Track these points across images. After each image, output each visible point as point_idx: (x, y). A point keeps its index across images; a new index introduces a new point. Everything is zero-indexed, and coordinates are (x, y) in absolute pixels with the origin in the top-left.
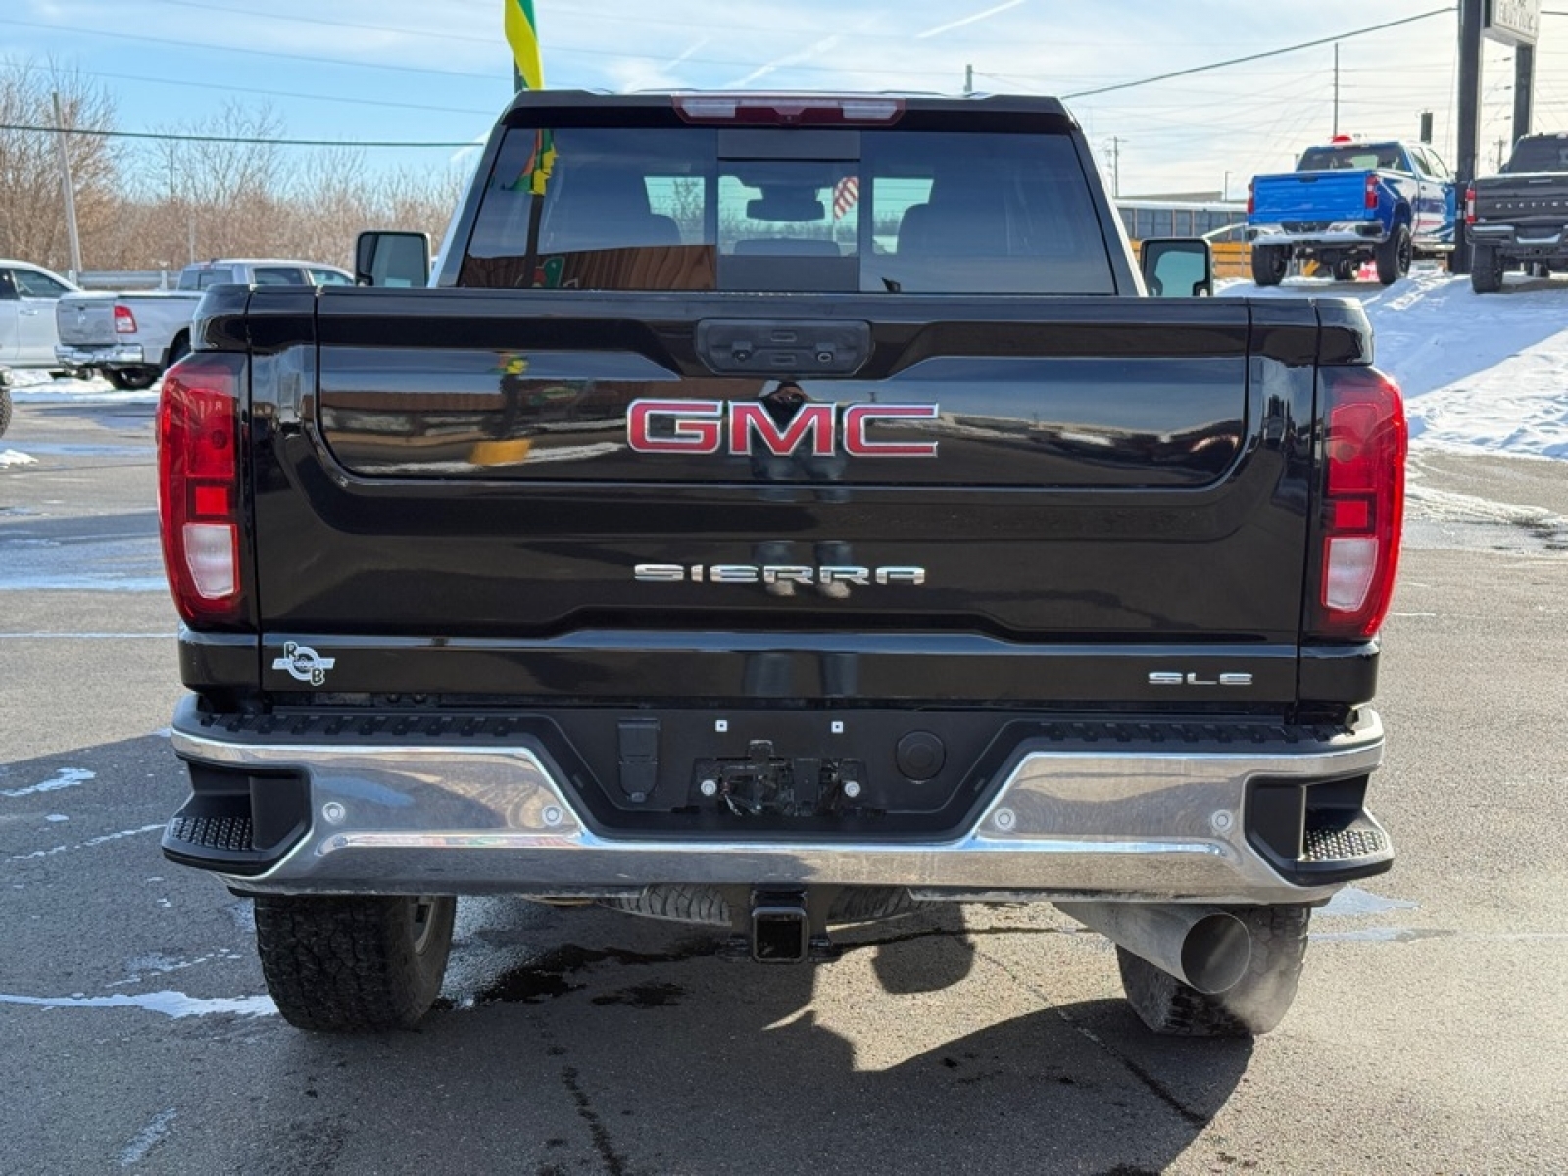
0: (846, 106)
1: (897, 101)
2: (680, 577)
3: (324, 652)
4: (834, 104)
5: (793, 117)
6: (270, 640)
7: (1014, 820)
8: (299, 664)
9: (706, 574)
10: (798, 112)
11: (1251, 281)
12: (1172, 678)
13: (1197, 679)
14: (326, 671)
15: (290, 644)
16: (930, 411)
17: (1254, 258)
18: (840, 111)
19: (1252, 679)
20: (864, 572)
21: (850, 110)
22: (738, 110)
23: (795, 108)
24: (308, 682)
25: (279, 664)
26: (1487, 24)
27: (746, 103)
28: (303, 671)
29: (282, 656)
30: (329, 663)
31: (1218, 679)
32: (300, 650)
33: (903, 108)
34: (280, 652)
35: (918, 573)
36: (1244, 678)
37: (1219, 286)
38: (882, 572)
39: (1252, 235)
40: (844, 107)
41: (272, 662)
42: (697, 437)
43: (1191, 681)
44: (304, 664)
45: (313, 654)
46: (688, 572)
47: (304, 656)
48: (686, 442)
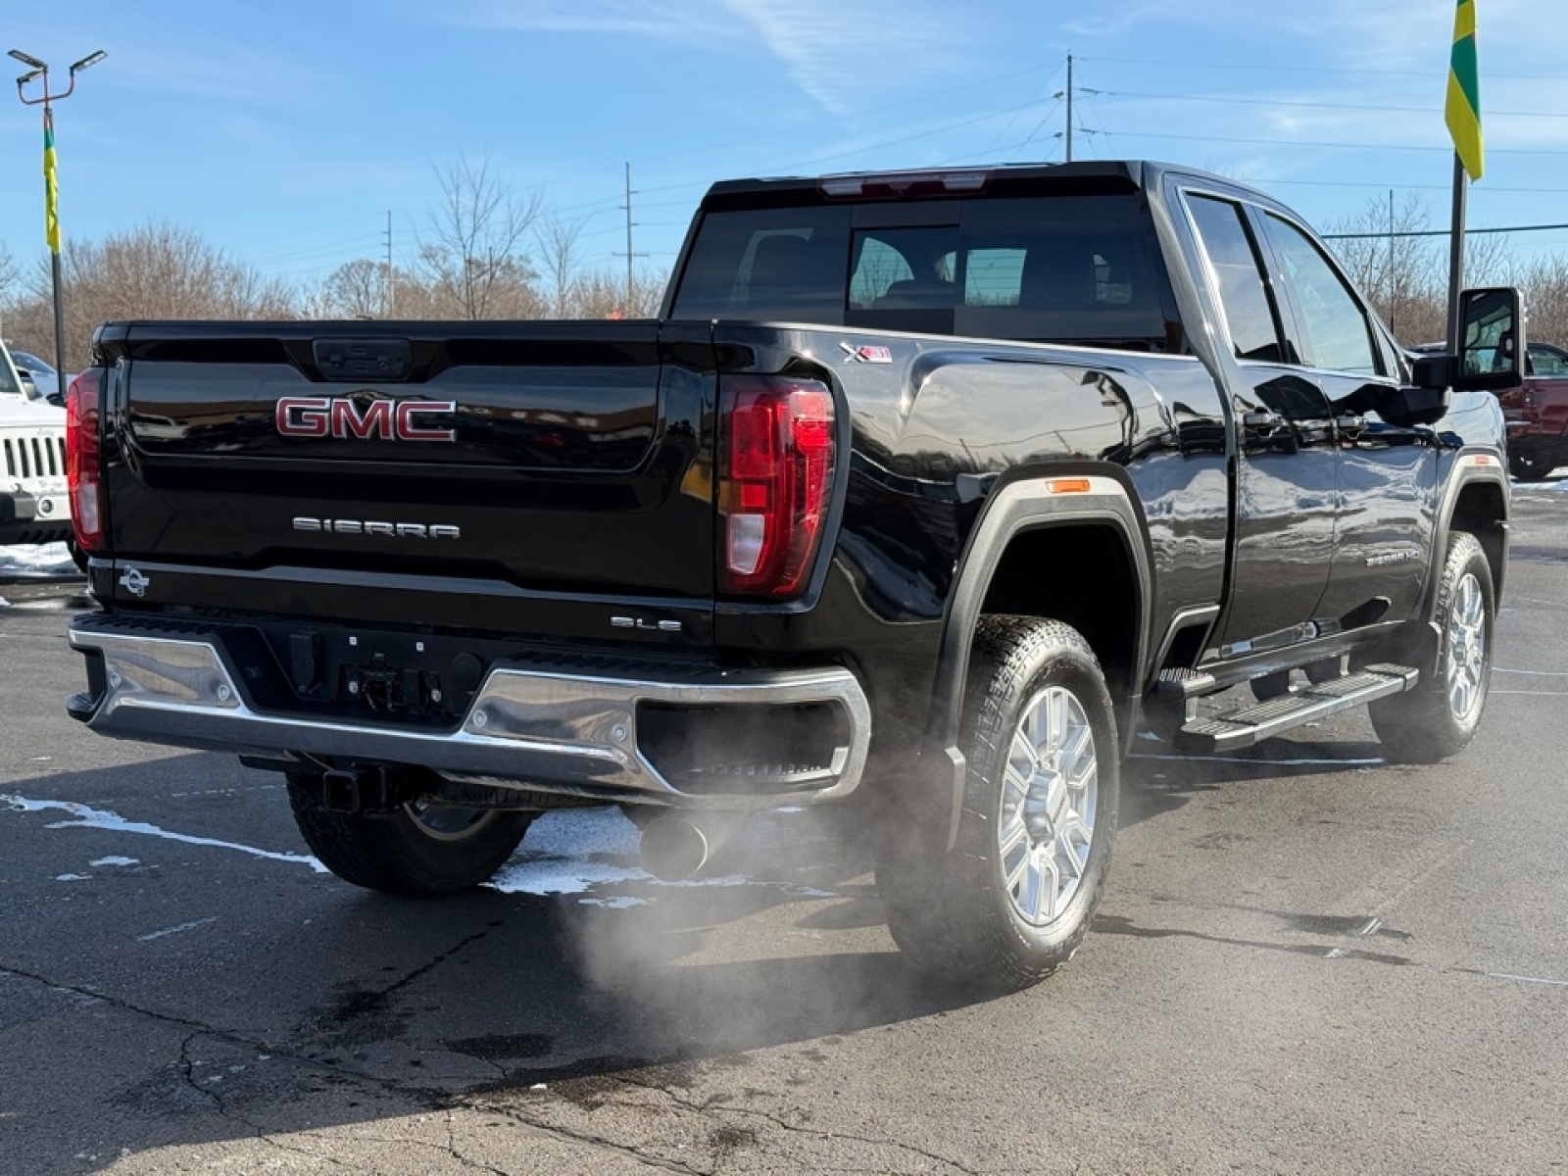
0: (946, 180)
1: (988, 172)
2: (318, 527)
3: (144, 573)
4: (936, 178)
5: (904, 191)
6: (120, 564)
7: (486, 717)
8: (132, 581)
9: (333, 524)
10: (906, 187)
12: (627, 621)
13: (643, 624)
14: (146, 587)
16: (448, 407)
18: (941, 184)
19: (681, 627)
20: (422, 527)
21: (949, 183)
22: (863, 187)
23: (905, 183)
24: (135, 595)
25: (123, 581)
27: (870, 182)
28: (133, 586)
29: (124, 575)
30: (145, 581)
31: (657, 625)
32: (133, 571)
33: (991, 177)
34: (123, 573)
35: (454, 529)
36: (676, 625)
38: (434, 528)
40: (944, 180)
41: (119, 579)
42: (313, 424)
43: (640, 625)
44: (135, 581)
45: (139, 574)
46: (322, 523)
47: (134, 576)
48: (308, 428)
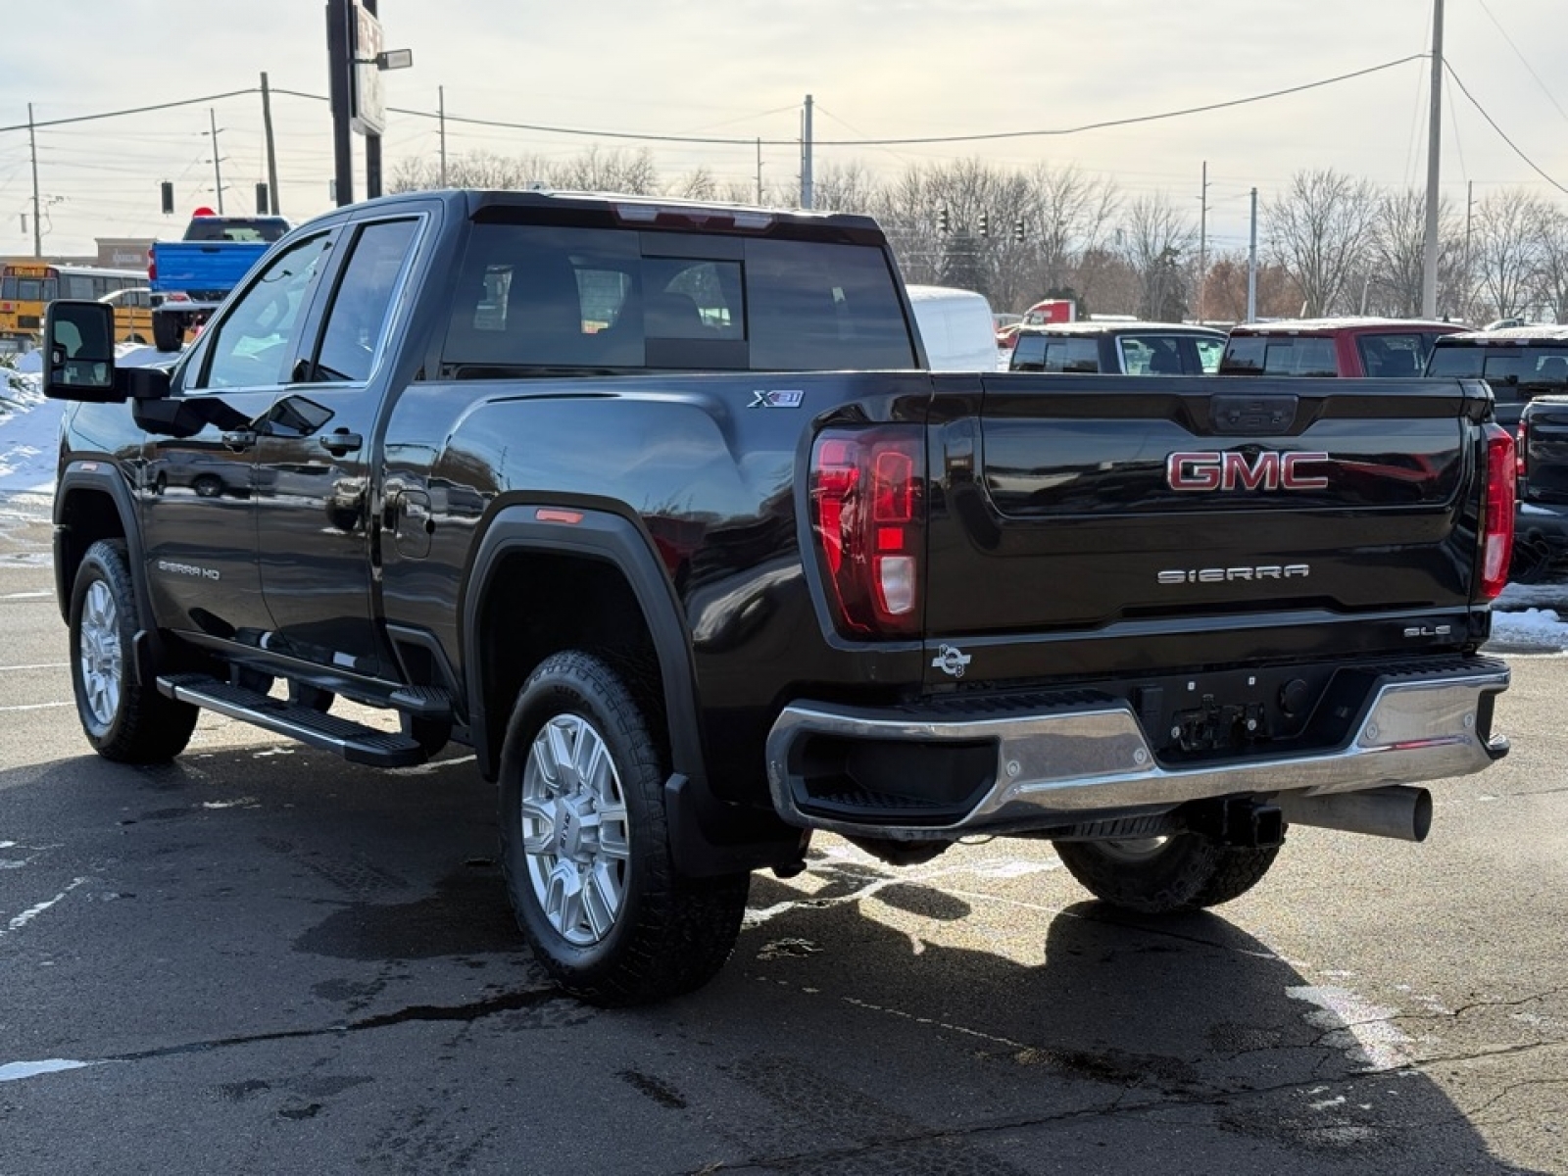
0: (736, 216)
2: (1181, 579)
3: (964, 651)
4: (726, 215)
6: (929, 644)
7: (1377, 730)
8: (949, 662)
9: (1197, 575)
11: (151, 347)
12: (1415, 632)
13: (1426, 631)
14: (966, 665)
15: (943, 646)
16: (1324, 456)
17: (154, 323)
19: (1450, 629)
20: (1279, 569)
22: (658, 215)
24: (953, 675)
25: (937, 662)
26: (354, 115)
27: (664, 210)
28: (950, 666)
29: (938, 656)
30: (966, 659)
31: (1435, 631)
32: (951, 650)
34: (936, 654)
35: (1304, 568)
36: (1447, 628)
37: (120, 351)
38: (1288, 568)
39: (156, 301)
41: (931, 662)
42: (1206, 478)
43: (1424, 633)
44: (952, 661)
45: (958, 653)
46: (1187, 575)
47: (953, 655)
48: (1201, 482)
